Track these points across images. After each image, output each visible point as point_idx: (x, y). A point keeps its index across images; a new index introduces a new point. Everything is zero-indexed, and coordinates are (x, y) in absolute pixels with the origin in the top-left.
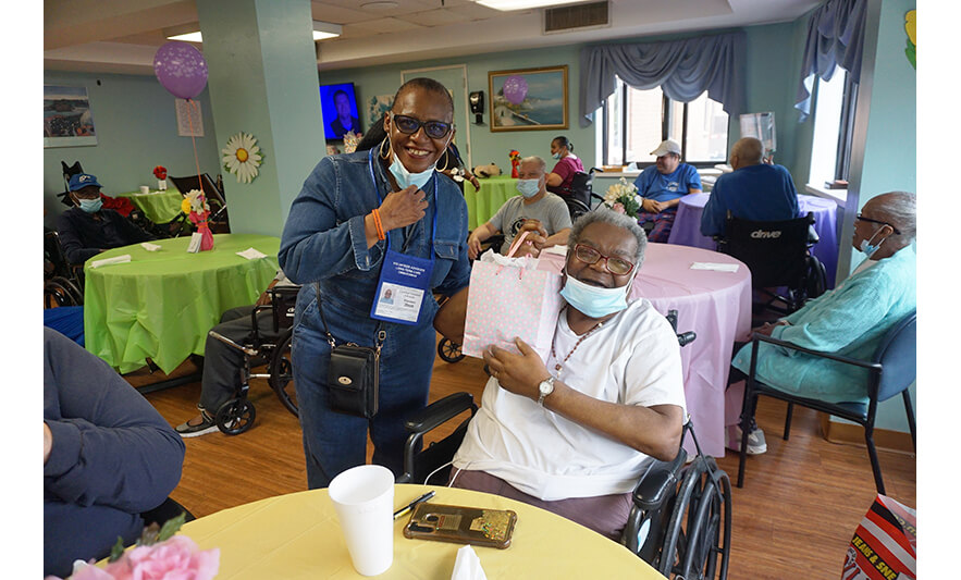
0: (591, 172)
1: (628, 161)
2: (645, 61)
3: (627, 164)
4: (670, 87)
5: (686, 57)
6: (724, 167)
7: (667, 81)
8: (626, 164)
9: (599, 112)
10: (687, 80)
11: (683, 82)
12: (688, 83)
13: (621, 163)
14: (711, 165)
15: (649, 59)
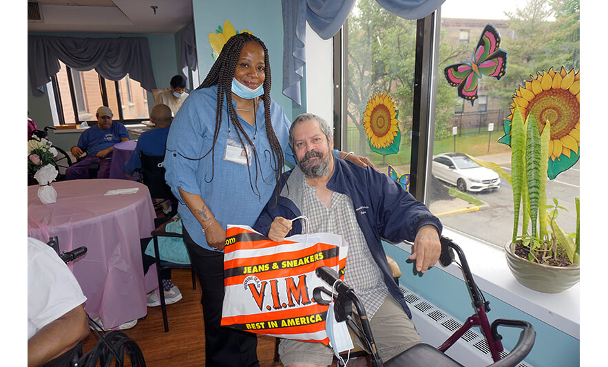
0: (46, 129)
1: (80, 120)
2: (79, 50)
3: (80, 123)
4: (102, 69)
5: (110, 50)
6: (148, 122)
7: (99, 66)
8: (78, 122)
9: (50, 85)
10: (114, 65)
11: (111, 67)
12: (114, 68)
13: (74, 122)
14: (139, 121)
15: (82, 50)
